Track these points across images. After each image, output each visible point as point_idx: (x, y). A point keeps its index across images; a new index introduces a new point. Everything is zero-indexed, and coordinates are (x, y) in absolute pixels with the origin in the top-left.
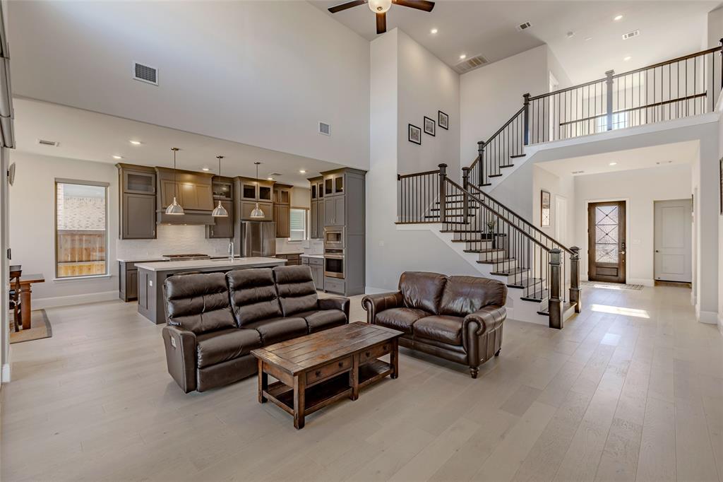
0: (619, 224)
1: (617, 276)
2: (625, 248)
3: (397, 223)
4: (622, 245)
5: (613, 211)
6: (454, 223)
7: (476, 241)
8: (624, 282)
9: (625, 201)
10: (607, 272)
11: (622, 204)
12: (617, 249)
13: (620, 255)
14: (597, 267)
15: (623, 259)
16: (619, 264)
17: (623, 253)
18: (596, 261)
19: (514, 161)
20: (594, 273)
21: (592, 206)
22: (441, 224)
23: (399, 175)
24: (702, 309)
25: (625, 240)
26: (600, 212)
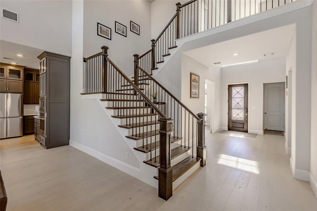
0: (244, 98)
1: (243, 128)
2: (247, 111)
3: (82, 94)
4: (246, 110)
5: (241, 90)
6: (129, 94)
7: (140, 108)
8: (247, 132)
9: (248, 84)
10: (238, 125)
11: (246, 86)
12: (243, 112)
13: (245, 115)
14: (233, 122)
15: (246, 118)
16: (244, 122)
17: (246, 114)
18: (232, 119)
19: (171, 51)
20: (231, 126)
21: (230, 87)
22: (101, 94)
23: (84, 58)
24: (297, 167)
25: (247, 107)
26: (234, 90)
